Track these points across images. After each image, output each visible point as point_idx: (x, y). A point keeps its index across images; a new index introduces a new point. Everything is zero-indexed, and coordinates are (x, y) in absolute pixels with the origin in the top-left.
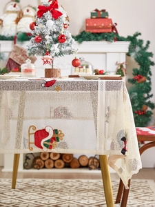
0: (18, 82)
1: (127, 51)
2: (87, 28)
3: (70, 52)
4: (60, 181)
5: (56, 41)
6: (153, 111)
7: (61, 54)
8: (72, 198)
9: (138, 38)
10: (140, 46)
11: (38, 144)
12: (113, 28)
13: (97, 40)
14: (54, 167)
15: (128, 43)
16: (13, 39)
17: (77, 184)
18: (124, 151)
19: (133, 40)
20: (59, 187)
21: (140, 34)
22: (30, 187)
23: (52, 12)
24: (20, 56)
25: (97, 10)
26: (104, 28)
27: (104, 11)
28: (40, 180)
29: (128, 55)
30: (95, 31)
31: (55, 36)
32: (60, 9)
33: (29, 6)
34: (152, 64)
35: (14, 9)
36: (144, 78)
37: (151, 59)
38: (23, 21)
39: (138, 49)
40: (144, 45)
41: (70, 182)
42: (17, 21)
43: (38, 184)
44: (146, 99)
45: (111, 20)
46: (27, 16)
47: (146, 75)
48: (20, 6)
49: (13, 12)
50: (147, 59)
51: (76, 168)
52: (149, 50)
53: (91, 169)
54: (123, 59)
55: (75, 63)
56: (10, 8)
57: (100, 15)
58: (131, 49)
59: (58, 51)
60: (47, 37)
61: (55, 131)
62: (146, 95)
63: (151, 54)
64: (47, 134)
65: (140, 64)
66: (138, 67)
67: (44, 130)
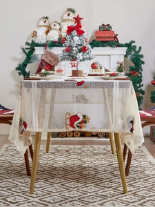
0: (59, 83)
1: (125, 54)
2: (96, 37)
3: (90, 59)
4: (79, 146)
5: (80, 51)
6: (143, 96)
7: (84, 60)
8: (89, 159)
9: (133, 44)
10: (135, 50)
11: (72, 125)
12: (115, 37)
13: (104, 46)
14: (73, 136)
15: (126, 48)
16: (44, 45)
17: (91, 149)
18: (132, 130)
19: (129, 46)
20: (79, 151)
21: (134, 42)
22: (58, 151)
23: (77, 31)
24: (49, 58)
25: (103, 25)
26: (108, 37)
27: (108, 25)
28: (65, 146)
29: (126, 56)
30: (103, 40)
31: (79, 47)
32: (83, 29)
33: (55, 22)
34: (143, 63)
35: (45, 24)
36: (137, 73)
37: (142, 60)
38: (51, 33)
39: (133, 53)
40: (137, 49)
41: (86, 148)
42: (47, 32)
43: (64, 149)
44: (138, 87)
45: (113, 32)
46: (54, 29)
47: (138, 71)
48: (48, 22)
49: (44, 26)
50: (139, 59)
51: (88, 137)
52: (140, 53)
53: (99, 137)
54: (122, 60)
55: (93, 66)
56: (42, 23)
57: (106, 28)
58: (128, 52)
59: (82, 58)
60: (74, 48)
61: (84, 116)
62: (138, 85)
63: (142, 56)
64: (79, 118)
65: (134, 63)
66: (133, 65)
67: (76, 115)
